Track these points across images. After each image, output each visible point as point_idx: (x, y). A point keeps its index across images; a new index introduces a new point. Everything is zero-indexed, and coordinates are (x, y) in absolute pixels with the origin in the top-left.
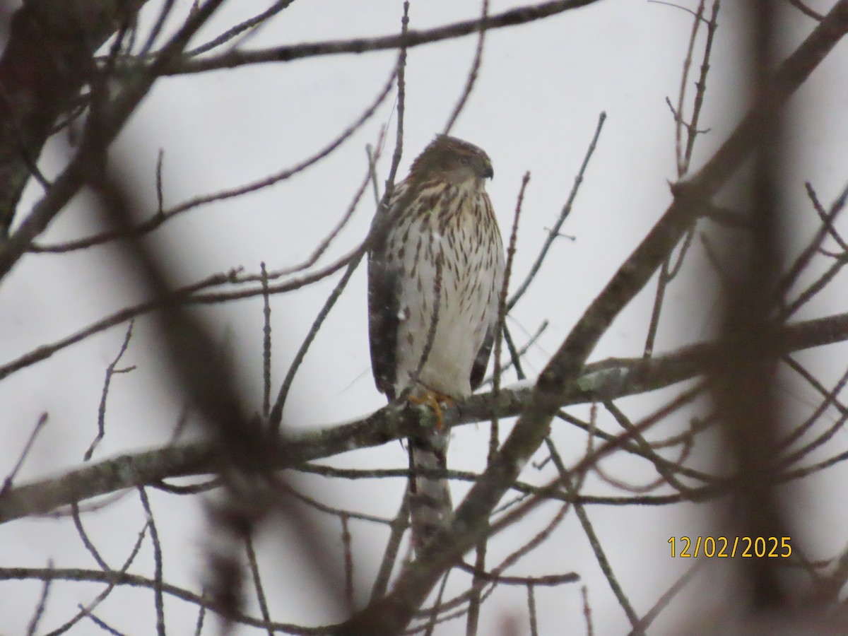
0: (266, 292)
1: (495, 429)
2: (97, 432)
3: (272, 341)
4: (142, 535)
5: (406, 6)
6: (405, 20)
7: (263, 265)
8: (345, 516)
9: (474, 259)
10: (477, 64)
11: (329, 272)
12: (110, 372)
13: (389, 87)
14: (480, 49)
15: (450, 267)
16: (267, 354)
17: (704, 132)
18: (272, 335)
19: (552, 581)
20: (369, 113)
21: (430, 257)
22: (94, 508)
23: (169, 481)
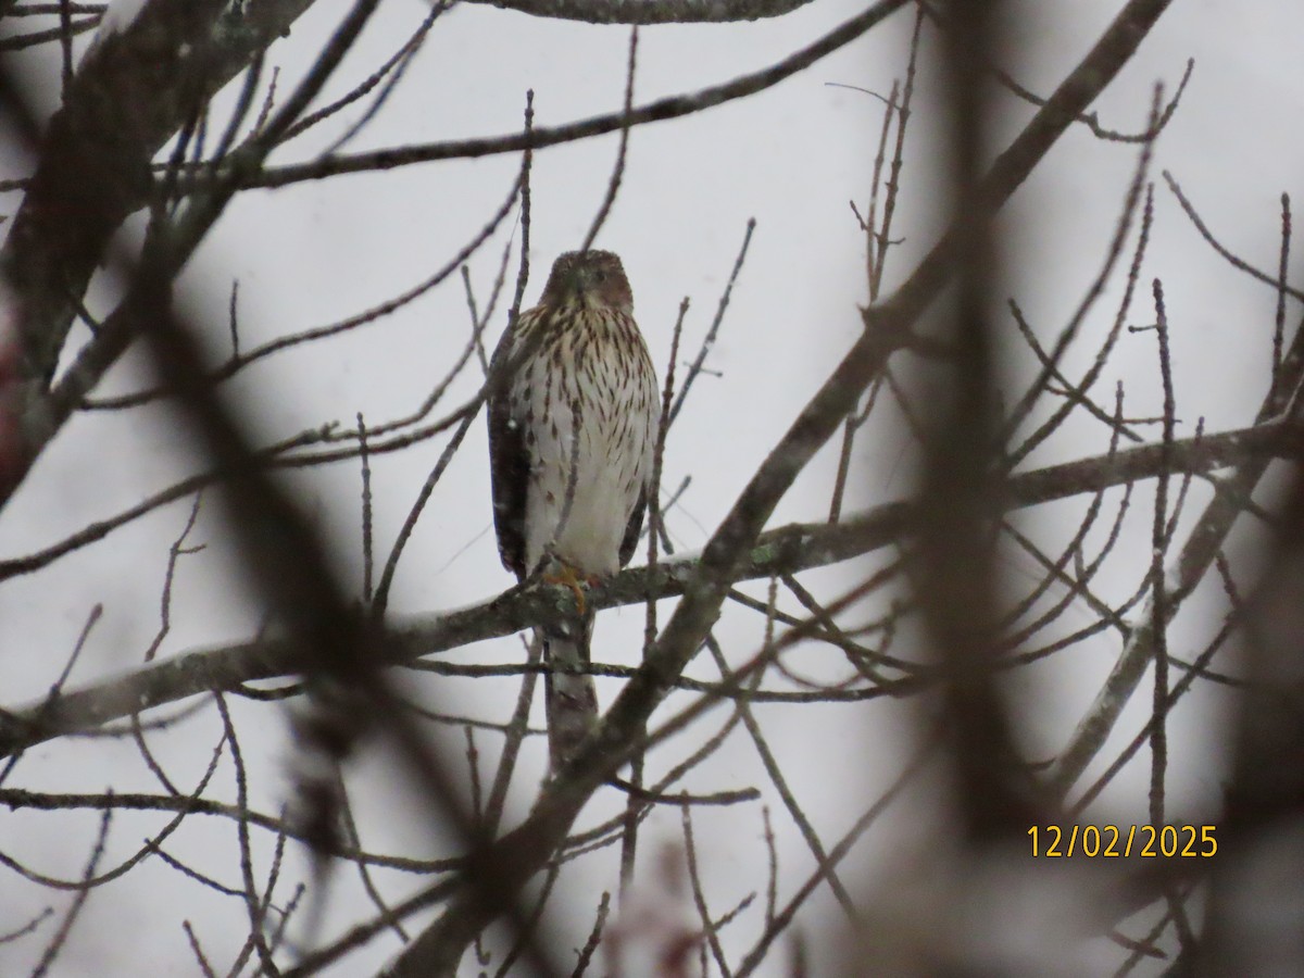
0: (365, 451)
1: (652, 614)
2: (160, 628)
3: (373, 510)
4: (218, 751)
5: (530, 95)
6: (529, 114)
7: (360, 417)
8: (469, 724)
9: (623, 396)
10: (621, 165)
11: (444, 426)
12: (175, 551)
13: (513, 199)
14: (623, 150)
15: (592, 405)
16: (367, 526)
17: (898, 243)
18: (372, 502)
19: (727, 798)
20: (490, 230)
21: (565, 396)
22: (161, 725)
23: (250, 684)
